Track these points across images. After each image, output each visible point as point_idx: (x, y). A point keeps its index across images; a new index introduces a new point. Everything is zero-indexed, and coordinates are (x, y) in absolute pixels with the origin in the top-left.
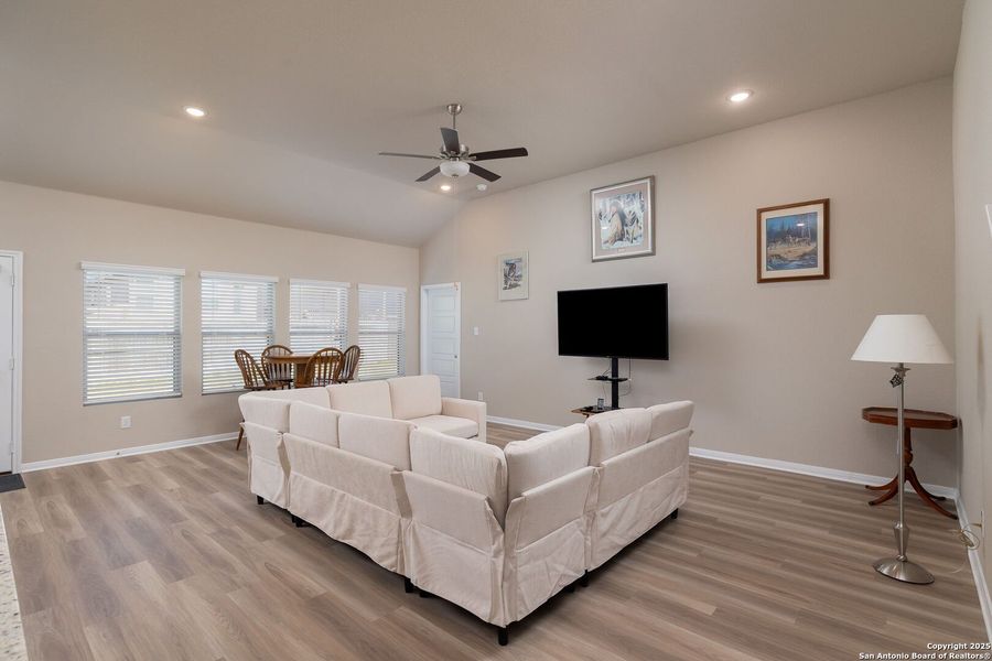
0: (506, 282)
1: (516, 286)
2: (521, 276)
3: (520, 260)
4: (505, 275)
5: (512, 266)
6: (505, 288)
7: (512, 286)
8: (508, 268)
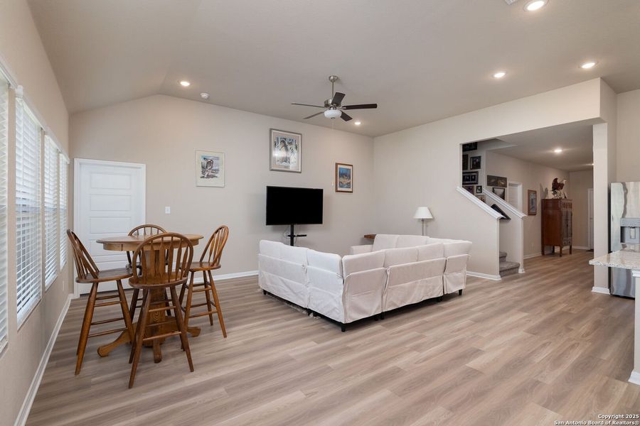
0: (203, 173)
1: (213, 177)
2: (218, 170)
3: (218, 158)
4: (203, 167)
5: (210, 163)
6: (203, 177)
7: (208, 176)
8: (206, 162)
